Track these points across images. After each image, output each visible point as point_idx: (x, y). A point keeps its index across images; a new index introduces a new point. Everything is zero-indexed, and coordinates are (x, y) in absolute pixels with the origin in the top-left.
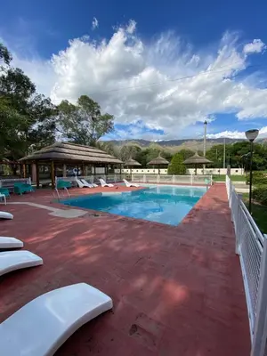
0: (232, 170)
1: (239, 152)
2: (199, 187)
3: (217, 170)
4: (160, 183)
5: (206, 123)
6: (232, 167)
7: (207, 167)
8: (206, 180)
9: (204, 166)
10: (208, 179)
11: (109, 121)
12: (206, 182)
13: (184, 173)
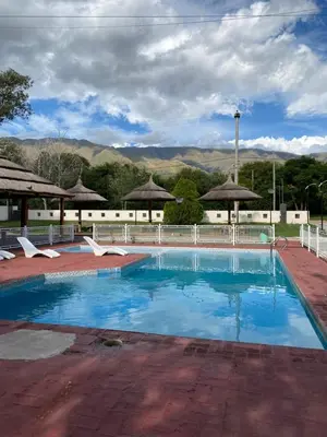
0: (288, 212)
1: (296, 178)
2: (252, 251)
3: (262, 213)
4: (165, 244)
5: (237, 116)
6: (288, 209)
7: (241, 208)
8: (263, 236)
9: (236, 204)
10: (267, 232)
11: (17, 89)
12: (263, 238)
13: (198, 219)
